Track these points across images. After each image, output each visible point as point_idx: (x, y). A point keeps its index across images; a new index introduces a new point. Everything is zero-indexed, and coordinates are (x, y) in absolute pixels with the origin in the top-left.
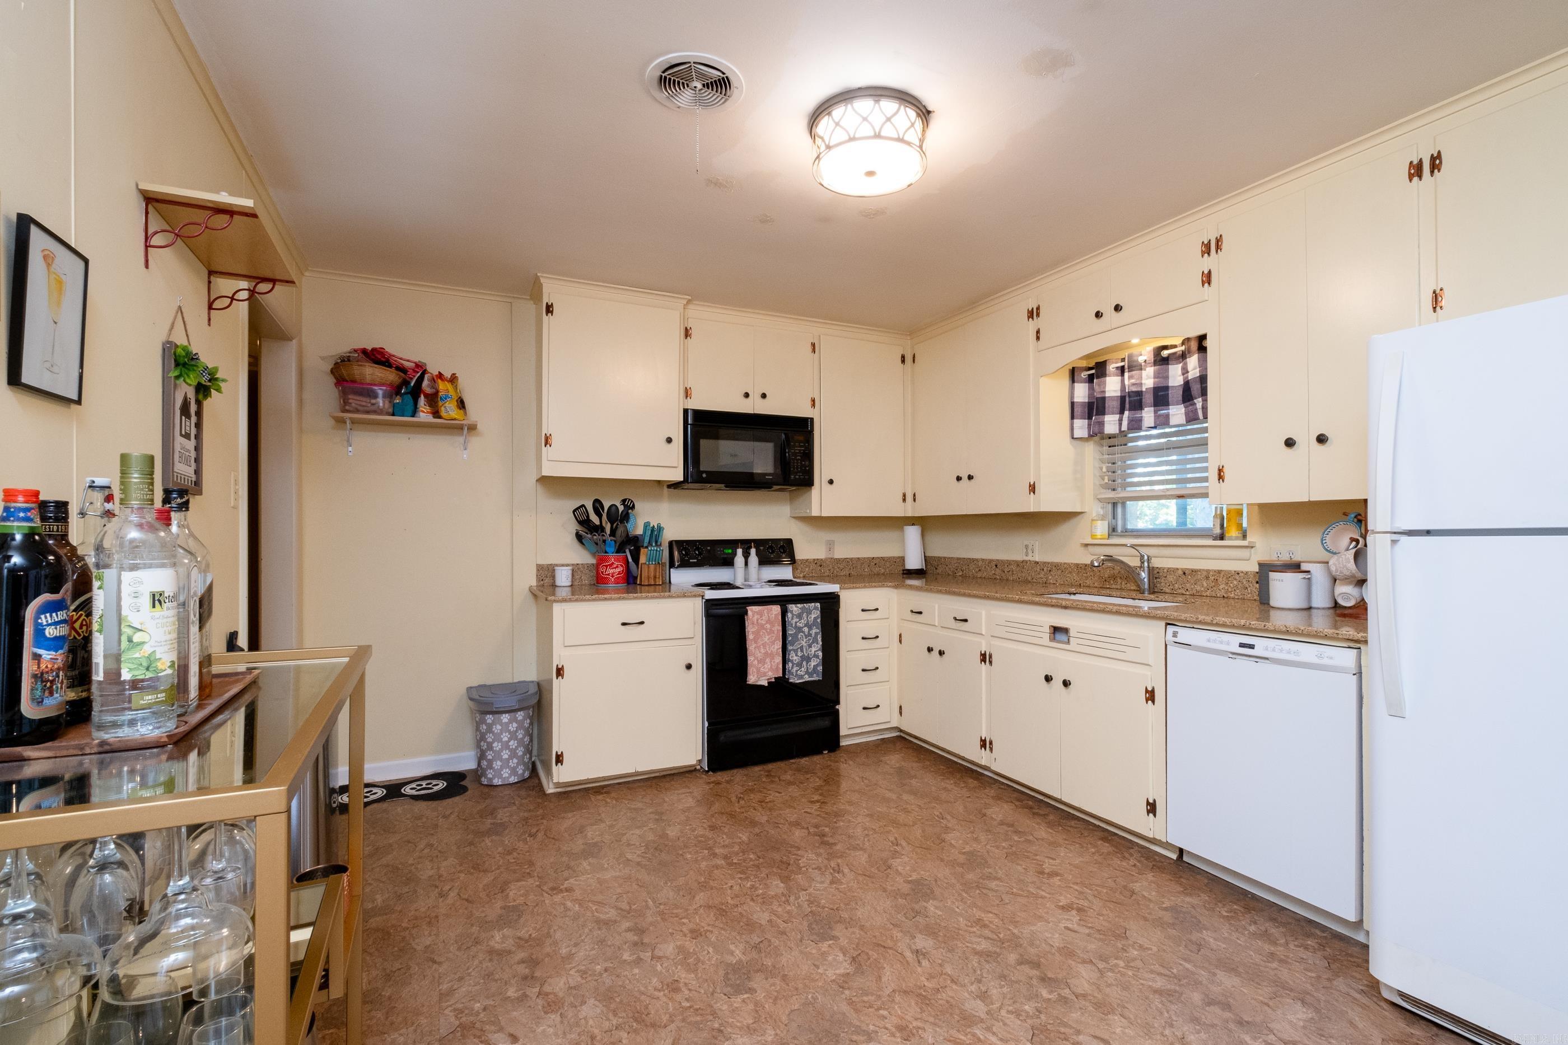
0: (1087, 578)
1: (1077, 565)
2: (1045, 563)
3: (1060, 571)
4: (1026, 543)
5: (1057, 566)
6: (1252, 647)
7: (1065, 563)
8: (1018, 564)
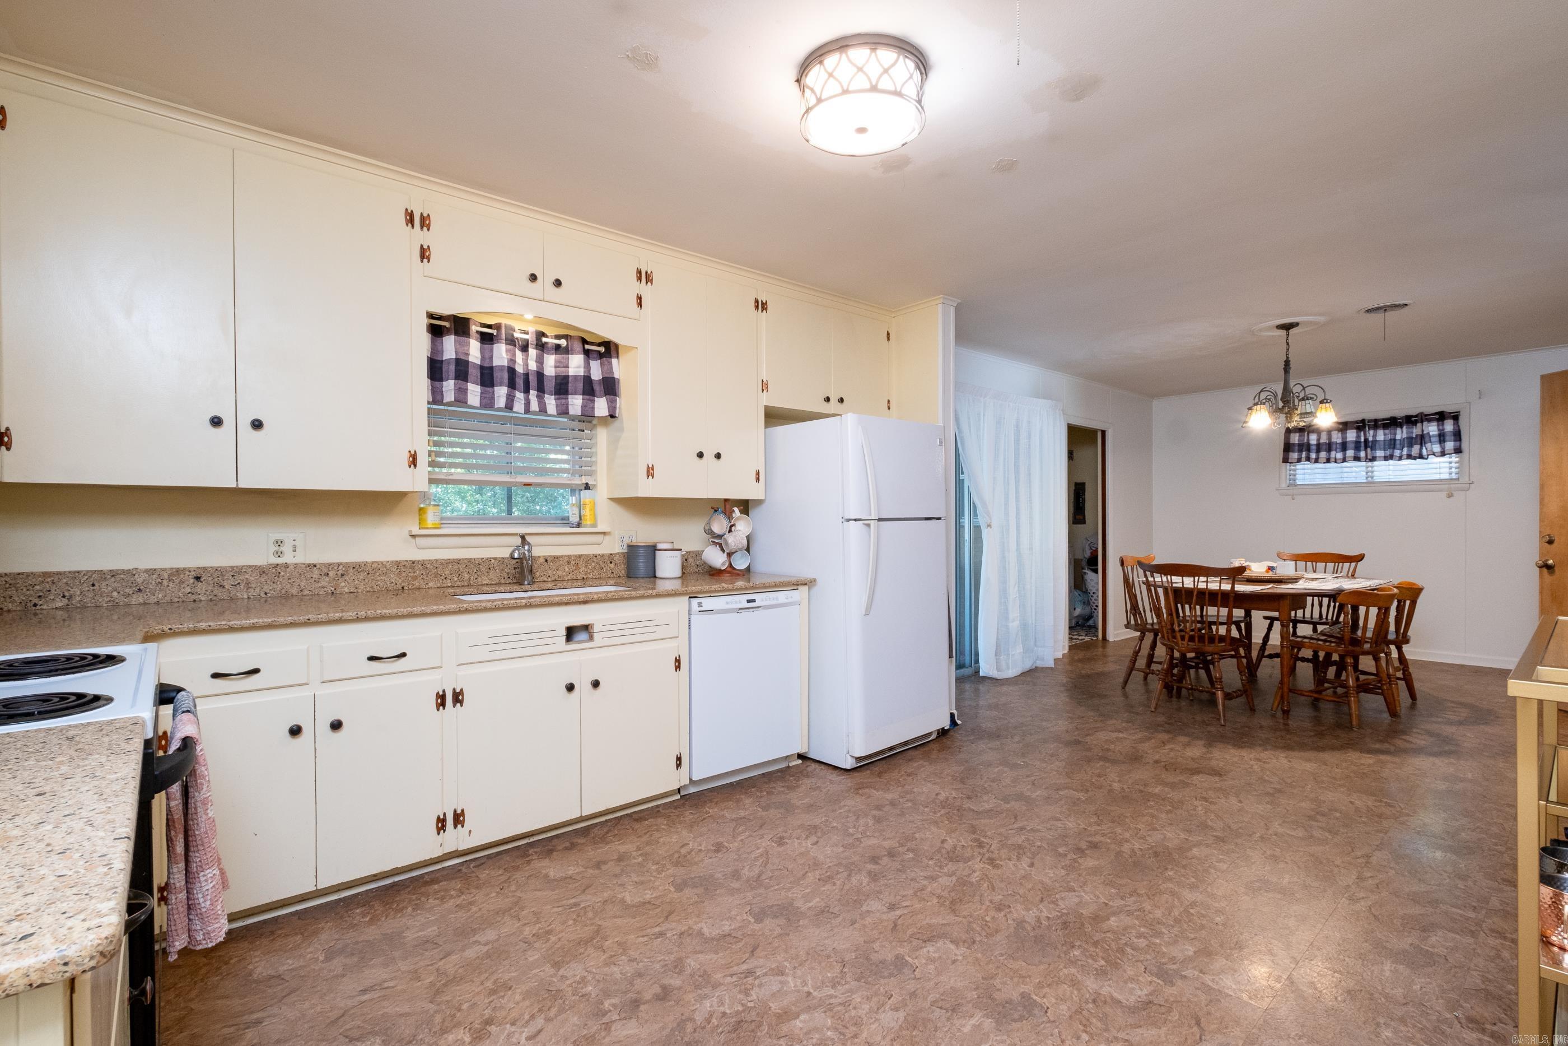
0: (415, 578)
1: (398, 563)
2: (329, 565)
3: (362, 576)
4: (279, 536)
5: (357, 567)
6: (754, 601)
7: (373, 563)
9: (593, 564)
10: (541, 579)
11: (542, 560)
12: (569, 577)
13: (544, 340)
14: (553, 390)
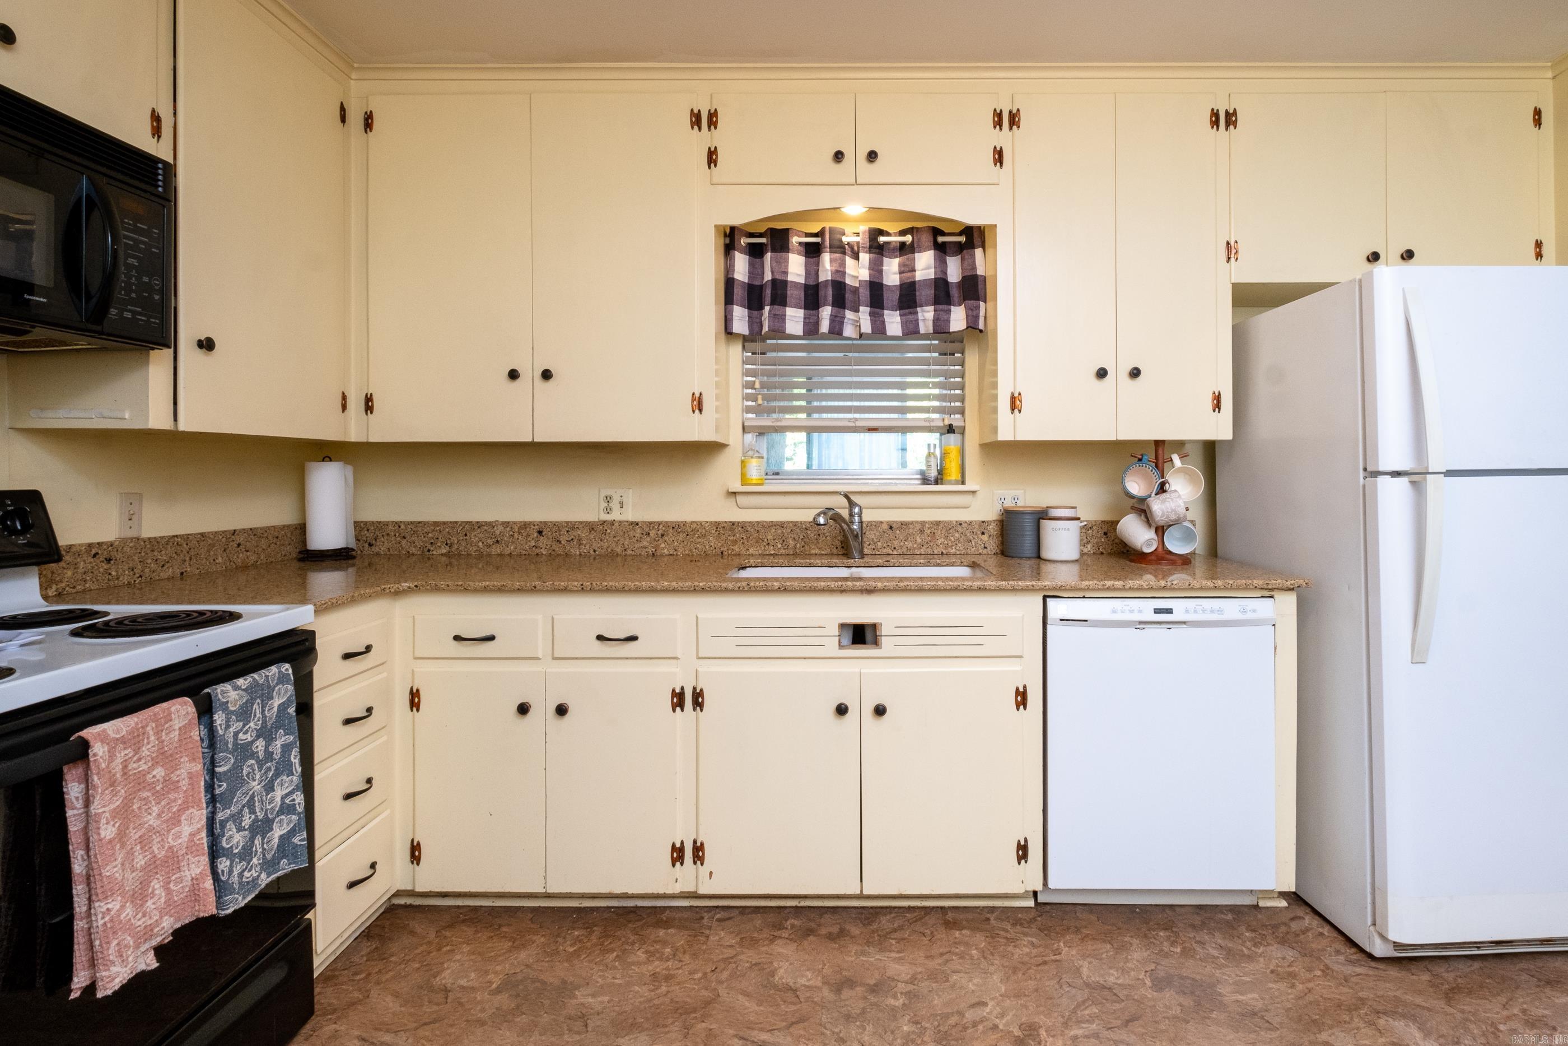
0: (735, 542)
1: (717, 524)
2: (651, 523)
3: (682, 536)
4: (609, 492)
5: (677, 527)
6: (1169, 611)
7: (692, 523)
8: (591, 527)
9: (957, 535)
10: (884, 551)
11: (885, 527)
12: (922, 551)
13: (882, 239)
14: (896, 303)
